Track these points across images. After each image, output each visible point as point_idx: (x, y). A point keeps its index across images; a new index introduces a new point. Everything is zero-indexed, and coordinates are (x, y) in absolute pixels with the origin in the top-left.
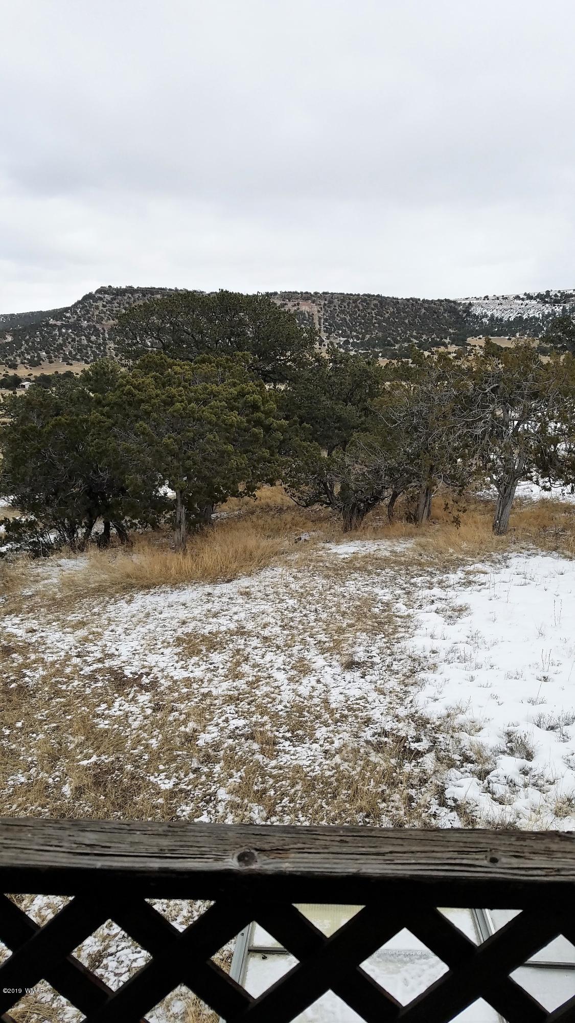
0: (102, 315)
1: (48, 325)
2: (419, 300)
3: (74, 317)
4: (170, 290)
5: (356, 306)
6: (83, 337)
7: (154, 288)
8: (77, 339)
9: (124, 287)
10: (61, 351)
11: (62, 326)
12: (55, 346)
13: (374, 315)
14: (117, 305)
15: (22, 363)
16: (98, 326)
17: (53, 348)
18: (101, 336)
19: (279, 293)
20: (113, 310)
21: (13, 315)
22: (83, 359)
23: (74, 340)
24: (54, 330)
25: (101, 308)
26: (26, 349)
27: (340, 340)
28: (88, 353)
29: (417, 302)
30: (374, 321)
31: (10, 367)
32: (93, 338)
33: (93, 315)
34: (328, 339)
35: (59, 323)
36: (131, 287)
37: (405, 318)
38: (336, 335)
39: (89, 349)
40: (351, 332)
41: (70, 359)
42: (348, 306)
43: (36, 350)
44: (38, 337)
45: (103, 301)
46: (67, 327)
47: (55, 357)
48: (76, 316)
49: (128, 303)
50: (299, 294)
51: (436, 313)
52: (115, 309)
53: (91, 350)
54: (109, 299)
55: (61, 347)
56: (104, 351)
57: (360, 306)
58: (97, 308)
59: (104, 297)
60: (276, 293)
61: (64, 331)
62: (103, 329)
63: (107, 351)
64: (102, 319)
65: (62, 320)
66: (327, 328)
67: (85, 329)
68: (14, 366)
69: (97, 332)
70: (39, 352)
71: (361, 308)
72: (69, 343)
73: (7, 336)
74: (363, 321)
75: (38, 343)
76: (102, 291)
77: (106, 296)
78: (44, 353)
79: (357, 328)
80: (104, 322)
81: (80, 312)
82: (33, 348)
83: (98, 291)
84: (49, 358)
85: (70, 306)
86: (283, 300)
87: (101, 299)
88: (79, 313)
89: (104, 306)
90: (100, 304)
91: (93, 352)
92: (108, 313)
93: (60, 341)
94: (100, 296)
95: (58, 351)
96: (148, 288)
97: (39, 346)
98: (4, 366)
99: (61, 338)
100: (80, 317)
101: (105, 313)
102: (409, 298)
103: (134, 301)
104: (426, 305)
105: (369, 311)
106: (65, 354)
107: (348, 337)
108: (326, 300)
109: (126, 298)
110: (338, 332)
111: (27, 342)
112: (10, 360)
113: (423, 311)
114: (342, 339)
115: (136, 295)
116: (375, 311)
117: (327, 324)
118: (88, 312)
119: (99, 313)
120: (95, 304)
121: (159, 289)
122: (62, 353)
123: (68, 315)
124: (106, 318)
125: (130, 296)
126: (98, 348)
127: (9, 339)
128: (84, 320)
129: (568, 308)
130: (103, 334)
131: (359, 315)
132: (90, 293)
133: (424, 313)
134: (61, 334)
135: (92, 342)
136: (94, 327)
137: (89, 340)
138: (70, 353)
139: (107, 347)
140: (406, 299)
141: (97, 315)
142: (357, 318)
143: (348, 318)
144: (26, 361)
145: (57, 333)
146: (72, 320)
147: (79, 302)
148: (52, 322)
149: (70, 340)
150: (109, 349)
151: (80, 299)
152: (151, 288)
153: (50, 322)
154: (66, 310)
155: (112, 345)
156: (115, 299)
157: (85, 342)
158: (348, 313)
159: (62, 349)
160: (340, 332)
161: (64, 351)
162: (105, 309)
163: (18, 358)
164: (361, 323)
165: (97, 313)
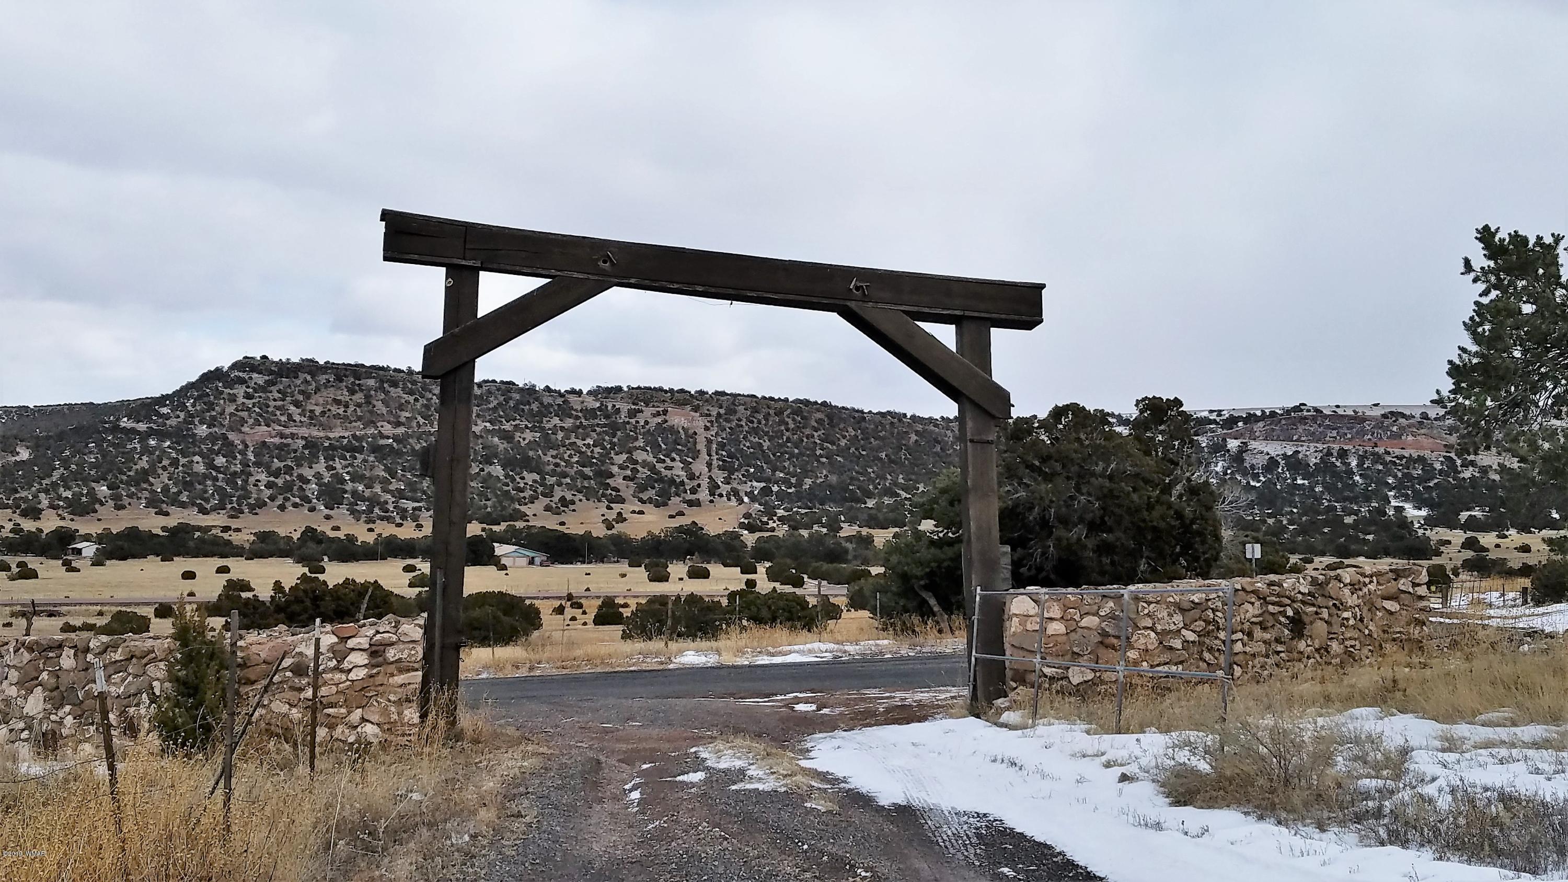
0: (245, 414)
1: (116, 429)
2: (905, 415)
3: (178, 417)
4: (396, 370)
5: (782, 422)
6: (197, 458)
7: (363, 365)
8: (183, 461)
9: (295, 359)
10: (145, 486)
11: (150, 433)
12: (131, 473)
13: (818, 442)
14: (277, 395)
15: (52, 506)
16: (232, 436)
17: (125, 478)
18: (239, 457)
19: (625, 389)
20: (268, 406)
21: (26, 408)
22: (194, 504)
23: (175, 463)
24: (131, 440)
25: (241, 400)
26: (62, 478)
27: (752, 486)
28: (206, 492)
29: (900, 420)
30: (818, 452)
31: (24, 514)
32: (220, 461)
33: (222, 413)
34: (728, 483)
35: (142, 427)
36: (311, 361)
37: (879, 449)
38: (743, 475)
39: (209, 483)
40: (774, 471)
41: (164, 502)
42: (767, 420)
43: (86, 480)
44: (90, 452)
45: (248, 387)
46: (161, 435)
47: (130, 496)
48: (182, 415)
49: (302, 392)
50: (666, 392)
51: (939, 442)
52: (272, 403)
53: (214, 485)
54: (261, 382)
55: (144, 475)
56: (244, 488)
57: (790, 421)
58: (233, 399)
59: (251, 378)
60: (619, 389)
61: (152, 443)
62: (243, 442)
63: (251, 488)
64: (243, 421)
65: (150, 421)
66: (724, 461)
67: (203, 440)
68: (34, 513)
69: (229, 449)
70: (93, 485)
71: (792, 426)
72: (164, 468)
73: (18, 450)
74: (796, 451)
75: (93, 466)
76: (246, 365)
77: (255, 375)
78: (105, 488)
79: (786, 464)
80: (246, 429)
81: (194, 405)
82: (80, 477)
83: (235, 366)
84: (116, 498)
85: (170, 392)
86: (634, 404)
87: (242, 381)
88: (190, 408)
89: (248, 396)
90: (240, 391)
91: (219, 490)
92: (257, 410)
93: (144, 463)
94: (241, 374)
95: (137, 484)
96: (349, 365)
97: (92, 473)
98: (9, 511)
99: (145, 458)
100: (192, 416)
101: (248, 409)
102: (884, 411)
103: (317, 390)
104: (919, 427)
105: (808, 431)
106: (153, 492)
107: (767, 480)
108: (721, 407)
109: (298, 382)
110: (748, 471)
111: (66, 463)
112: (25, 499)
113: (914, 437)
114: (755, 484)
115: (322, 378)
116: (819, 433)
117: (724, 453)
118: (211, 406)
119: (237, 410)
120: (228, 391)
121: (372, 367)
122: (146, 489)
123: (165, 410)
124: (251, 421)
125: (309, 378)
126: (231, 481)
127: (24, 454)
128: (201, 423)
129: (1204, 445)
130: (243, 453)
131: (788, 440)
132: (217, 369)
133: (916, 441)
134: (146, 450)
135: (217, 469)
136: (224, 436)
137: (211, 465)
138: (166, 489)
139: (252, 480)
140: (879, 413)
141: (231, 414)
142: (784, 445)
143: (766, 445)
144: (61, 503)
145: (138, 446)
146: (173, 422)
147: (191, 386)
148: (125, 423)
149: (166, 462)
150: (255, 485)
151: (194, 379)
152: (356, 365)
153: (123, 425)
154: (162, 400)
155: (263, 477)
156: (274, 384)
157: (200, 468)
158: (766, 433)
159: (147, 481)
160: (752, 470)
161: (152, 485)
162: (249, 403)
163: (42, 496)
164: (792, 455)
165: (231, 409)
